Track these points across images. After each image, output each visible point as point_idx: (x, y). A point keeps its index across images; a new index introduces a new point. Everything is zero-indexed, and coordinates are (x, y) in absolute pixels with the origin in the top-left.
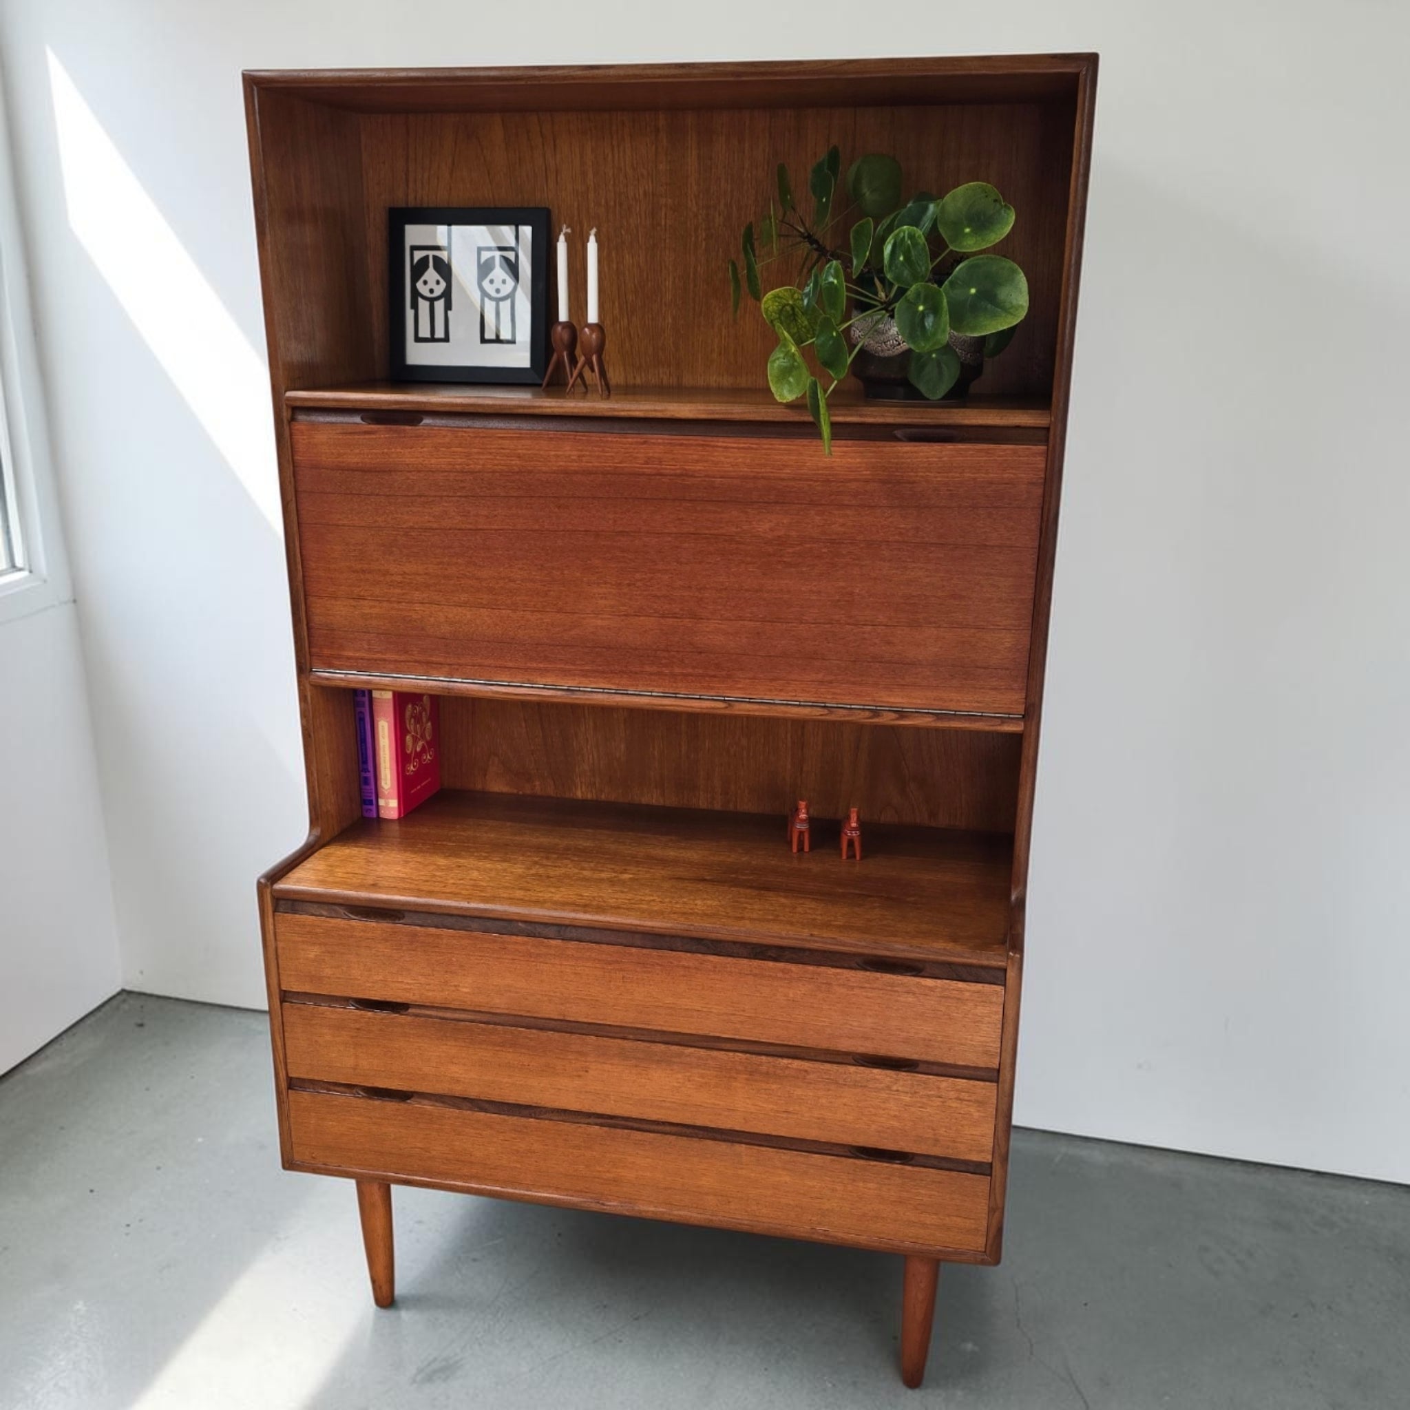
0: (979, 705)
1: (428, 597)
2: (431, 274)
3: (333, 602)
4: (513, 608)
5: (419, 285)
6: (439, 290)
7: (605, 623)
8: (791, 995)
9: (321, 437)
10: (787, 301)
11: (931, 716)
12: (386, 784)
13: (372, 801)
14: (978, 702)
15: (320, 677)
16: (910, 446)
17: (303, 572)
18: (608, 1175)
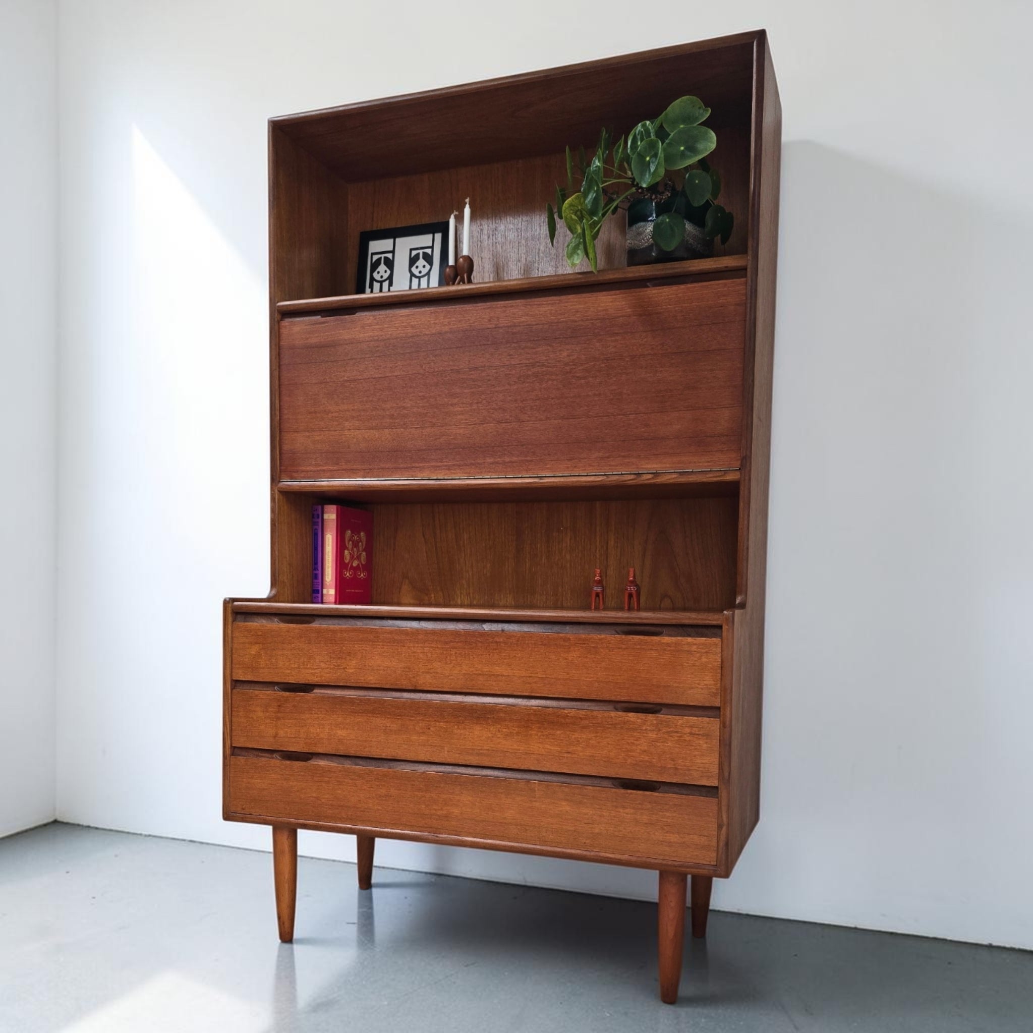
0: (709, 464)
1: (353, 425)
2: (382, 268)
3: (296, 434)
4: (405, 427)
5: (375, 275)
6: (386, 276)
7: (461, 431)
8: (570, 659)
9: (296, 329)
10: (578, 207)
11: (676, 474)
12: (328, 578)
13: (319, 590)
14: (709, 462)
15: (284, 484)
16: (657, 289)
17: (280, 416)
18: (441, 812)
